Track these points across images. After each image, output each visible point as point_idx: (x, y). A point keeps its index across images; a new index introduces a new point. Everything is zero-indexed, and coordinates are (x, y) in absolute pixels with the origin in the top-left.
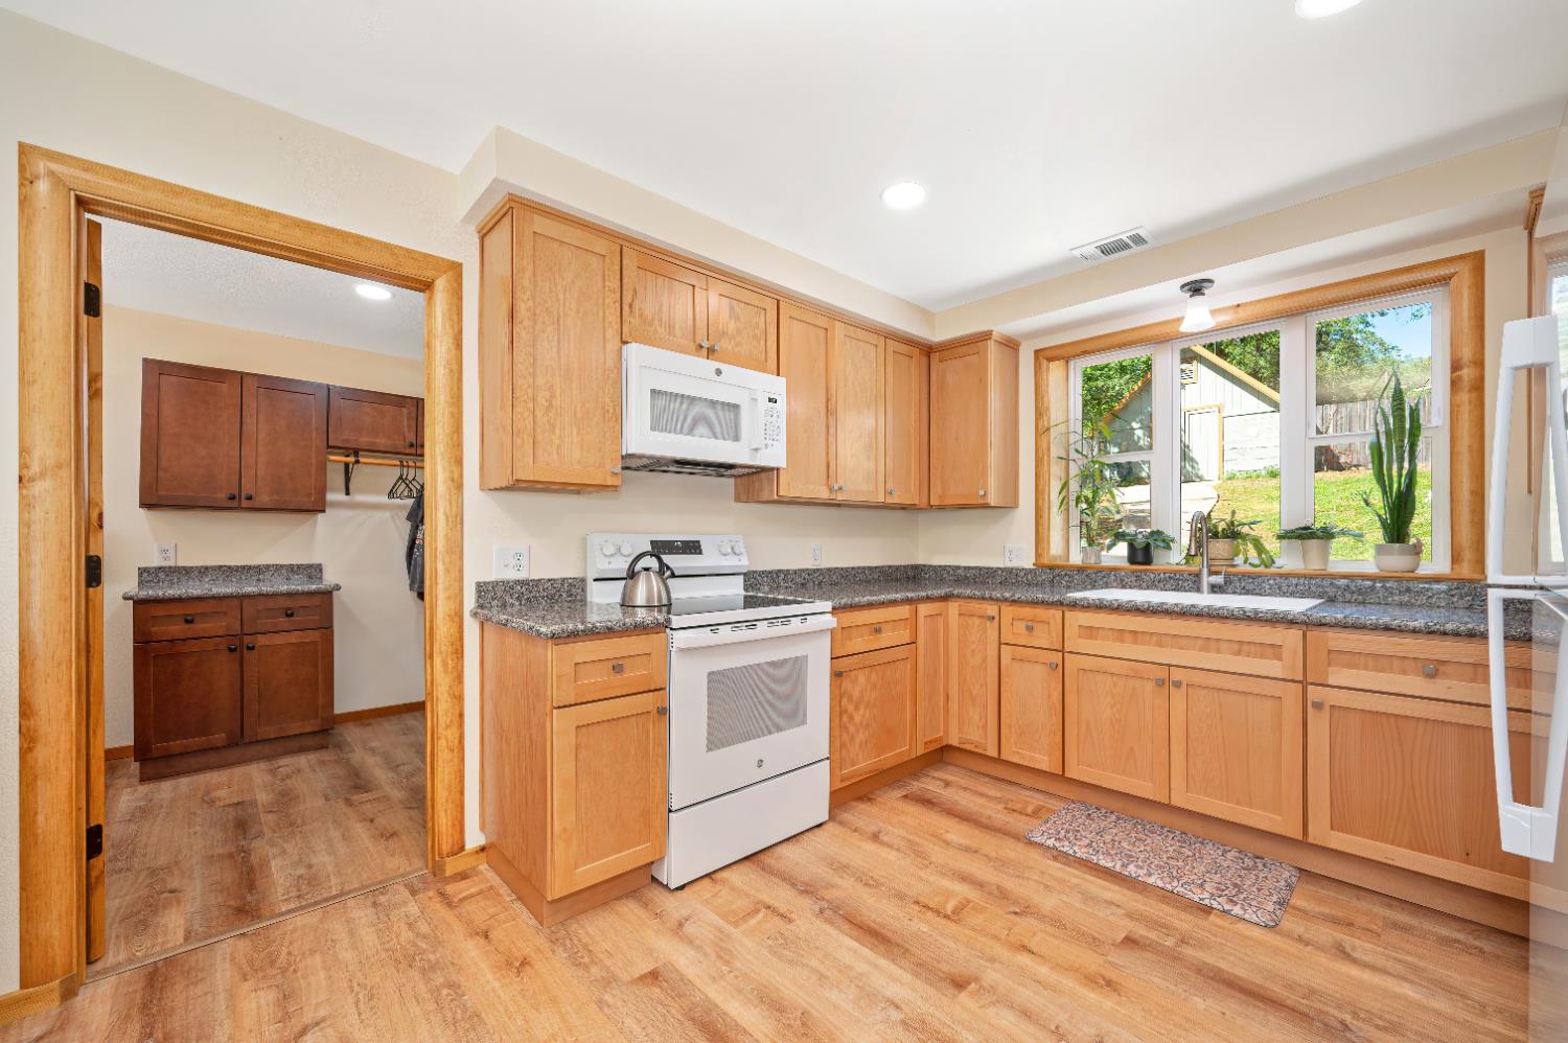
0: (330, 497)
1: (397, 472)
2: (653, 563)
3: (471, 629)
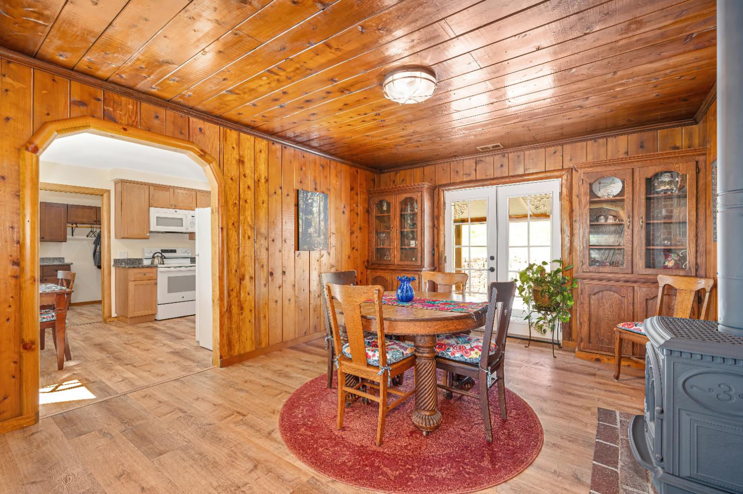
0: (68, 237)
1: (90, 229)
2: (160, 255)
3: (113, 269)
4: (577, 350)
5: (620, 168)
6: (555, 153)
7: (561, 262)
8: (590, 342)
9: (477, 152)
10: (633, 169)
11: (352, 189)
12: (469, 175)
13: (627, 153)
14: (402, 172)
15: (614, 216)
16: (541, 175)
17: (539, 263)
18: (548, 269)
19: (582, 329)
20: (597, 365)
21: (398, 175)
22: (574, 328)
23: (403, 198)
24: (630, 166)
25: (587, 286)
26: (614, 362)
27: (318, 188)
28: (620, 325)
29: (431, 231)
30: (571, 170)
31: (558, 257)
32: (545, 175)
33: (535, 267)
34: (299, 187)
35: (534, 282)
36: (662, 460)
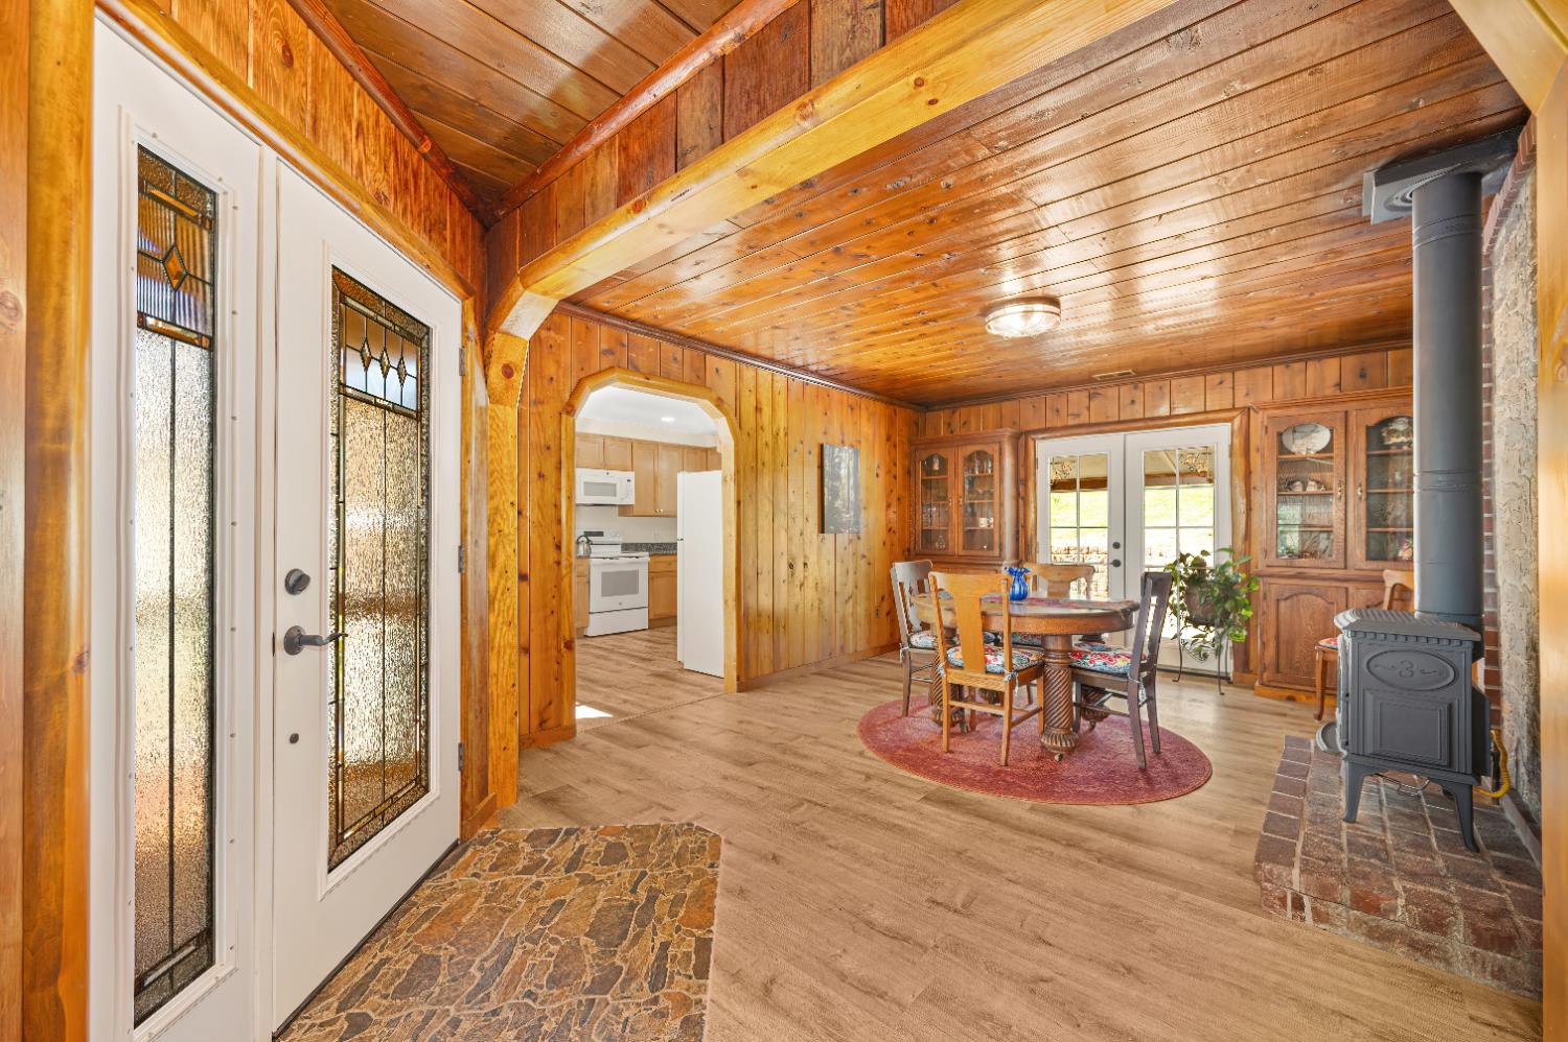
4: (1257, 684)
5: (1326, 410)
6: (1221, 383)
7: (1231, 550)
8: (1278, 671)
9: (1091, 380)
10: (1346, 412)
11: (888, 439)
12: (1078, 415)
13: (1339, 385)
14: (963, 410)
15: (1317, 482)
16: (1199, 418)
17: (1196, 553)
18: (1210, 562)
19: (1264, 652)
20: (1289, 705)
21: (957, 414)
22: (1252, 653)
23: (968, 453)
24: (1341, 408)
25: (1273, 587)
26: (1316, 701)
27: (846, 439)
28: (1323, 642)
29: (1014, 502)
30: (1247, 410)
31: (1227, 544)
32: (1204, 417)
33: (1189, 560)
34: (822, 440)
35: (1186, 581)
36: (1347, 743)
